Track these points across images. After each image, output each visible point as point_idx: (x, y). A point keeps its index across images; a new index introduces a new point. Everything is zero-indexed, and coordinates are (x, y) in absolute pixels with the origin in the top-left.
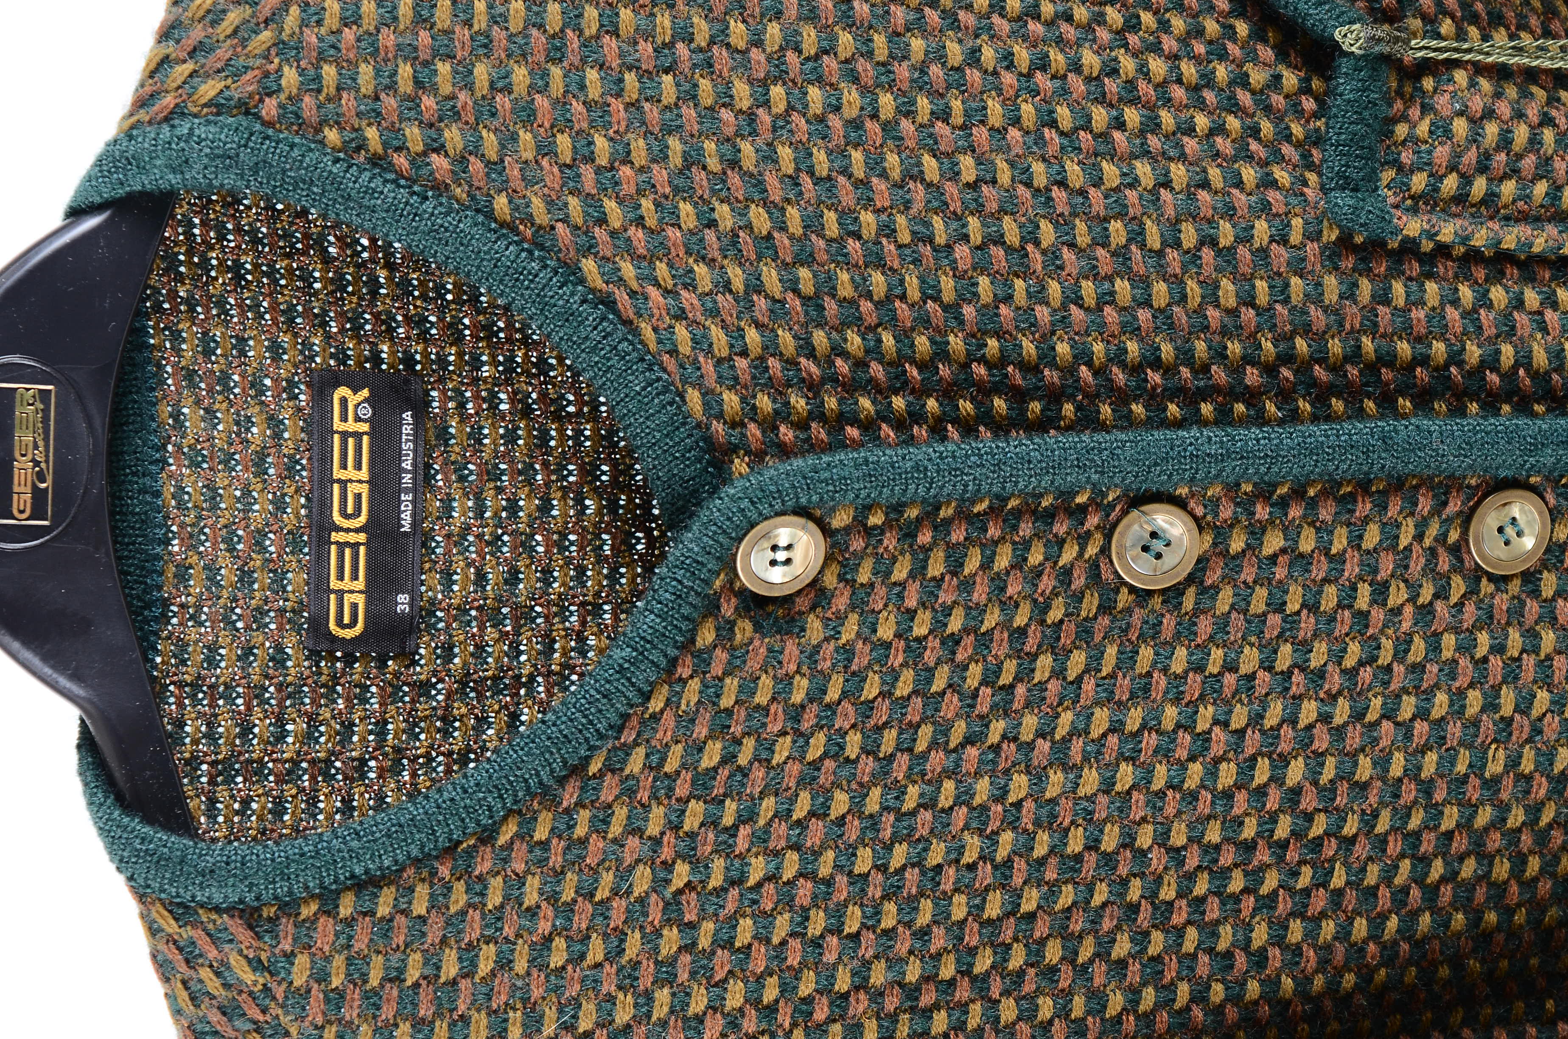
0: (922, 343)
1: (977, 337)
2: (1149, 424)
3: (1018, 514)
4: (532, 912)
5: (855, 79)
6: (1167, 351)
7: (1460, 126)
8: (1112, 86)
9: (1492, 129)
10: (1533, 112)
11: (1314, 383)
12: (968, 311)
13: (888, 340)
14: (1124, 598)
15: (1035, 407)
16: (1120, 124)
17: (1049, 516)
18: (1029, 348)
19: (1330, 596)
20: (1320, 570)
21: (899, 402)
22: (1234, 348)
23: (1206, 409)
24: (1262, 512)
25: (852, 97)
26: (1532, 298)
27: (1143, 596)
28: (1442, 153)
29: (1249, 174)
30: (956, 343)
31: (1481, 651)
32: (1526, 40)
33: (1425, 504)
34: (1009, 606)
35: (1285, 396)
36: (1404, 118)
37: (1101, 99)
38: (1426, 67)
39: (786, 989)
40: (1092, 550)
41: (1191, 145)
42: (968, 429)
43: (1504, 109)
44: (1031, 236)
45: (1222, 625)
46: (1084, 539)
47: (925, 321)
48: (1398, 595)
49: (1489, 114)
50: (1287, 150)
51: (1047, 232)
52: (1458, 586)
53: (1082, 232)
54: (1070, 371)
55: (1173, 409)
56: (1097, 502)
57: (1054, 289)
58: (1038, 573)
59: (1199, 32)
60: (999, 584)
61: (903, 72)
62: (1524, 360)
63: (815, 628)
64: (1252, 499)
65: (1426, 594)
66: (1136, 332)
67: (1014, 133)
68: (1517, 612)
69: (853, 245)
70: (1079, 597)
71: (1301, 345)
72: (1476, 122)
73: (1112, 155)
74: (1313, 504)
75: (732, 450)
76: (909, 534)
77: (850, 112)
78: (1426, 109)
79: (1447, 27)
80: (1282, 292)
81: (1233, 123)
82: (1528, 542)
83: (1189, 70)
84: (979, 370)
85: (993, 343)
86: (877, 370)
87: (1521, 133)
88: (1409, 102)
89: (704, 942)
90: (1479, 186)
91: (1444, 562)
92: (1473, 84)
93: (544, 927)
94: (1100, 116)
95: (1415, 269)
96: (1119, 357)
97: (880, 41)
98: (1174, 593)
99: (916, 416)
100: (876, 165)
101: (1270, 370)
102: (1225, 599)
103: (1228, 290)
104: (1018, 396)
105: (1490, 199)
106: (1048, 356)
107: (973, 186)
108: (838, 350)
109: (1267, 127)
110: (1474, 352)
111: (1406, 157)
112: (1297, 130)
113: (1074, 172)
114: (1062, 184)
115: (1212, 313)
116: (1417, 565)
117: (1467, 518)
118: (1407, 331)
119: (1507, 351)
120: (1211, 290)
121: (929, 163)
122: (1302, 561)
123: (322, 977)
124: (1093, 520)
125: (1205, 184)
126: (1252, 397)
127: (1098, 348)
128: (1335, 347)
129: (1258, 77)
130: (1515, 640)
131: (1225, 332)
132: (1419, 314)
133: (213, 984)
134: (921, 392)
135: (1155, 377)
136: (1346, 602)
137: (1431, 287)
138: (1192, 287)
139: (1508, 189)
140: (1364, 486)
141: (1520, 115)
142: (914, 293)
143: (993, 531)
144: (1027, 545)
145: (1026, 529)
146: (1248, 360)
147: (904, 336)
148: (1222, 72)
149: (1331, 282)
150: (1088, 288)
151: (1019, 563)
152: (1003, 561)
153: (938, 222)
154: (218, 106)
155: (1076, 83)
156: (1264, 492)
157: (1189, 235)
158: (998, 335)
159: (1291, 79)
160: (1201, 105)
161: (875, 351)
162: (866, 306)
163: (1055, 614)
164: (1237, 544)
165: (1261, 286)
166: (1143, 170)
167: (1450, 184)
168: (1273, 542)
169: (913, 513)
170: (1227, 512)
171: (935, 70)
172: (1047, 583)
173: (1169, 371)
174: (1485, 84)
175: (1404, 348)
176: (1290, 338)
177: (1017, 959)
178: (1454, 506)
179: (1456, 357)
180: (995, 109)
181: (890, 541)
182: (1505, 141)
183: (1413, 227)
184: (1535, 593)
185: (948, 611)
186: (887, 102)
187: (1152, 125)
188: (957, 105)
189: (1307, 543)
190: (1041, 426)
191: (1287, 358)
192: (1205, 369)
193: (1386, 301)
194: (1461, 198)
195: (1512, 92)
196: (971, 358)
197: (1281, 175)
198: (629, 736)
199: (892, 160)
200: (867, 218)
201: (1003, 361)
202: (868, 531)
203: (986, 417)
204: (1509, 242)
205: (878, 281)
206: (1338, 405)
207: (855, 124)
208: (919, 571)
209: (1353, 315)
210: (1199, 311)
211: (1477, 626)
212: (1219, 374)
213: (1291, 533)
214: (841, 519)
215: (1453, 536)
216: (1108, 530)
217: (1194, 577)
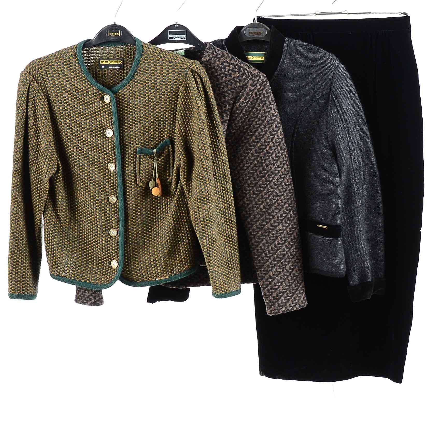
0: (126, 112)
2: (120, 132)
4: (76, 78)
5: (149, 105)
6: (126, 134)
7: (148, 161)
11: (124, 148)
12: (129, 116)
13: (126, 108)
14: (105, 131)
16: (146, 129)
18: (126, 121)
19: (105, 149)
20: (107, 148)
23: (121, 138)
24: (112, 143)
25: (147, 105)
26: (132, 168)
28: (145, 159)
29: (143, 141)
30: (126, 115)
31: (101, 164)
33: (113, 158)
34: (103, 120)
35: (123, 145)
36: (149, 157)
37: (149, 128)
38: (154, 159)
39: (70, 100)
40: (109, 127)
41: (145, 136)
44: (136, 121)
45: (102, 140)
46: (109, 126)
48: (105, 156)
49: (149, 164)
50: (145, 145)
51: (136, 123)
52: (106, 162)
53: (136, 126)
54: (124, 125)
55: (121, 135)
56: (113, 127)
57: (131, 123)
59: (156, 138)
60: (105, 118)
61: (150, 109)
63: (101, 102)
65: (106, 159)
66: (128, 131)
67: (145, 119)
68: (104, 168)
69: (134, 105)
70: (105, 126)
71: (127, 146)
73: (143, 128)
74: (113, 147)
75: (116, 94)
76: (109, 110)
78: (149, 159)
80: (132, 144)
81: (147, 140)
82: (111, 168)
83: (152, 136)
84: (124, 117)
85: (126, 118)
86: (124, 107)
89: (74, 93)
91: (108, 160)
93: (75, 79)
94: (147, 127)
95: (134, 157)
97: (152, 107)
98: (105, 135)
99: (120, 111)
101: (125, 144)
102: (104, 140)
104: (122, 121)
105: (141, 164)
106: (125, 123)
107: (140, 116)
108: (125, 104)
109: (147, 144)
110: (127, 162)
111: (145, 156)
112: (147, 147)
114: (141, 124)
115: (130, 138)
116: (108, 158)
118: (129, 156)
119: (127, 166)
120: (132, 138)
121: (142, 112)
122: (108, 146)
123: (71, 60)
124: (111, 127)
125: (141, 137)
126: (123, 142)
127: (126, 128)
128: (127, 150)
129: (152, 143)
130: (102, 167)
131: (128, 139)
133: (70, 51)
134: (122, 112)
135: (124, 133)
136: (105, 151)
138: (132, 136)
139: (142, 166)
140: (114, 152)
142: (130, 111)
143: (110, 118)
146: (126, 141)
147: (127, 110)
148: (152, 140)
149: (133, 149)
150: (131, 126)
151: (107, 120)
153: (137, 113)
154: (143, 49)
155: (150, 125)
156: (114, 143)
157: (137, 136)
160: (149, 137)
162: (129, 106)
163: (103, 124)
164: (110, 141)
165: (132, 142)
166: (142, 131)
167: (142, 160)
168: (110, 144)
169: (111, 110)
170: (112, 139)
171: (150, 112)
172: (106, 123)
175: (127, 156)
177: (72, 121)
178: (114, 161)
180: (147, 118)
181: (109, 108)
182: (146, 166)
184: (106, 170)
185: (103, 114)
186: (147, 108)
187: (147, 132)
188: (147, 114)
189: (110, 147)
190: (119, 123)
192: (125, 137)
193: (131, 154)
197: (143, 144)
198: (91, 86)
199: (142, 108)
200: (137, 106)
202: (109, 106)
203: (120, 118)
204: (137, 166)
205: (131, 107)
206: (122, 150)
207: (145, 105)
208: (106, 111)
209: (130, 151)
211: (103, 164)
212: (124, 139)
214: (110, 104)
215: (111, 161)
216: (110, 129)
217: (107, 137)
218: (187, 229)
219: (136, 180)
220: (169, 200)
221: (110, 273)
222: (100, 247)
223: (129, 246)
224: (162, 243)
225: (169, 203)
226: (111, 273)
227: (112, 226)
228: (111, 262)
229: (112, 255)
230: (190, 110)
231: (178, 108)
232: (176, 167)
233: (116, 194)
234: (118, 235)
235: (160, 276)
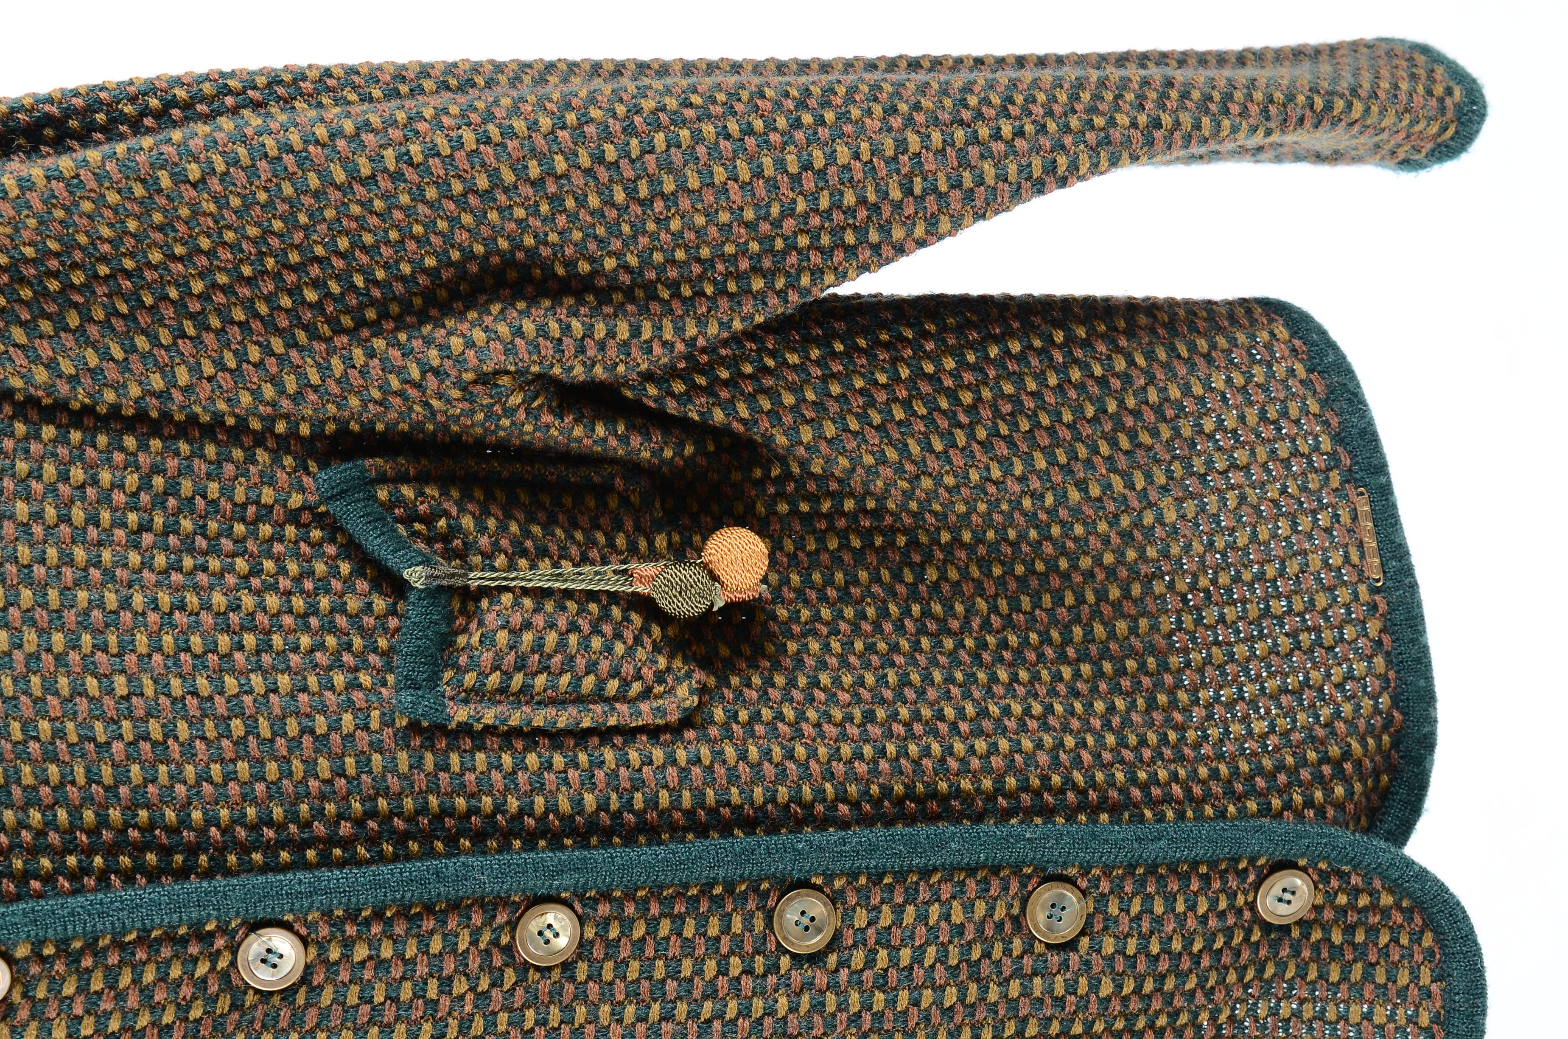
0: (89, 816)
1: (131, 808)
2: (265, 869)
3: (159, 941)
5: (34, 623)
6: (278, 813)
7: (502, 637)
8: (234, 618)
9: (528, 637)
10: (562, 622)
11: (394, 831)
12: (123, 790)
13: (62, 815)
14: (250, 999)
15: (179, 858)
16: (241, 647)
17: (184, 941)
18: (170, 815)
19: (406, 992)
20: (397, 972)
21: (72, 861)
22: (330, 808)
23: (311, 854)
24: (351, 930)
25: (31, 637)
26: (558, 760)
27: (265, 996)
28: (487, 657)
29: (339, 679)
30: (115, 814)
31: (529, 1025)
32: (567, 567)
33: (477, 919)
34: (156, 1009)
35: (373, 841)
36: (465, 630)
37: (227, 629)
38: (484, 592)
40: (222, 964)
41: (295, 659)
42: (128, 878)
43: (539, 620)
44: (170, 733)
45: (325, 1014)
46: (214, 957)
47: (88, 800)
48: (460, 986)
49: (527, 625)
50: (373, 659)
51: (183, 729)
52: (510, 977)
53: (210, 728)
54: (203, 831)
55: (284, 855)
56: (223, 929)
57: (190, 770)
58: (178, 983)
59: (311, 573)
60: (146, 993)
61: (70, 616)
62: (552, 808)
64: (343, 921)
65: (484, 984)
66: (254, 801)
67: (157, 658)
68: (555, 994)
69: (34, 746)
70: (215, 999)
71: (382, 804)
72: (515, 633)
73: (232, 671)
74: (389, 923)
76: (74, 959)
77: (30, 648)
78: (481, 624)
79: (501, 561)
80: (364, 764)
81: (331, 641)
82: (562, 942)
83: (298, 603)
84: (133, 834)
85: (143, 814)
86: (54, 838)
87: (552, 638)
88: (469, 618)
90: (518, 680)
91: (498, 960)
92: (516, 603)
94: (224, 641)
95: (468, 744)
96: (240, 820)
97: (53, 595)
98: (288, 994)
99: (85, 870)
100: (50, 687)
101: (360, 823)
102: (327, 997)
103: (324, 766)
104: (166, 852)
105: (525, 689)
106: (184, 822)
107: (126, 698)
108: (22, 825)
109: (358, 642)
110: (513, 804)
111: (463, 660)
112: (383, 643)
113: (203, 684)
114: (195, 694)
115: (313, 784)
116: (474, 963)
117: (513, 925)
118: (461, 789)
119: (539, 802)
120: (310, 765)
121: (92, 684)
122: (382, 965)
124: (220, 943)
125: (305, 689)
126: (347, 843)
127: (224, 813)
128: (409, 804)
129: (353, 604)
130: (555, 1015)
131: (323, 797)
132: (470, 777)
134: (89, 852)
135: (269, 833)
136: (419, 993)
137: (480, 757)
138: (297, 766)
139: (541, 680)
140: (429, 909)
141: (552, 626)
142: (81, 780)
143: (141, 955)
144: (168, 963)
145: (166, 952)
146: (340, 816)
147: (75, 812)
148: (325, 602)
149: (403, 757)
150: (216, 770)
151: (163, 978)
152: (149, 976)
153: (99, 726)
155: (207, 619)
156: (352, 916)
157: (292, 727)
158: (148, 806)
159: (380, 604)
160: (307, 628)
161: (51, 824)
162: (45, 791)
163: (196, 1013)
164: (334, 954)
165: (350, 761)
166: (256, 680)
167: (494, 679)
168: (361, 952)
169: (77, 945)
170: (324, 931)
171: (96, 614)
172: (186, 991)
173: (280, 827)
174: (528, 602)
175: (461, 803)
176: (373, 799)
178: (502, 918)
179: (499, 808)
180: (142, 640)
181: (60, 967)
182: (538, 647)
183: (461, 714)
184: (572, 979)
185: (108, 1015)
186: (58, 640)
187: (265, 646)
188: (112, 639)
189: (387, 952)
190: (182, 874)
191: (372, 814)
192: (308, 825)
193: (446, 768)
194: (503, 690)
195: (549, 607)
196: (127, 825)
197: (365, 679)
199: (63, 682)
200: (44, 726)
201: (151, 826)
202: (43, 960)
203: (140, 868)
204: (538, 721)
205: (53, 770)
206: (414, 846)
207: (35, 657)
208: (82, 989)
209: (420, 779)
210: (304, 781)
211: (526, 1006)
212: (319, 828)
213: (374, 944)
214: (22, 952)
215: (505, 940)
216: (234, 949)
217: (305, 979)
218: (1015, 347)
219: (654, 732)
220: (783, 508)
221: (1349, 930)
222: (1157, 1013)
223: (1144, 787)
224: (1107, 541)
225: (804, 507)
226: (1352, 918)
227: (1008, 927)
228: (1267, 928)
229: (1222, 915)
230: (78, 289)
231: (63, 389)
232: (547, 418)
233: (765, 895)
234: (1072, 872)
235: (1355, 558)
